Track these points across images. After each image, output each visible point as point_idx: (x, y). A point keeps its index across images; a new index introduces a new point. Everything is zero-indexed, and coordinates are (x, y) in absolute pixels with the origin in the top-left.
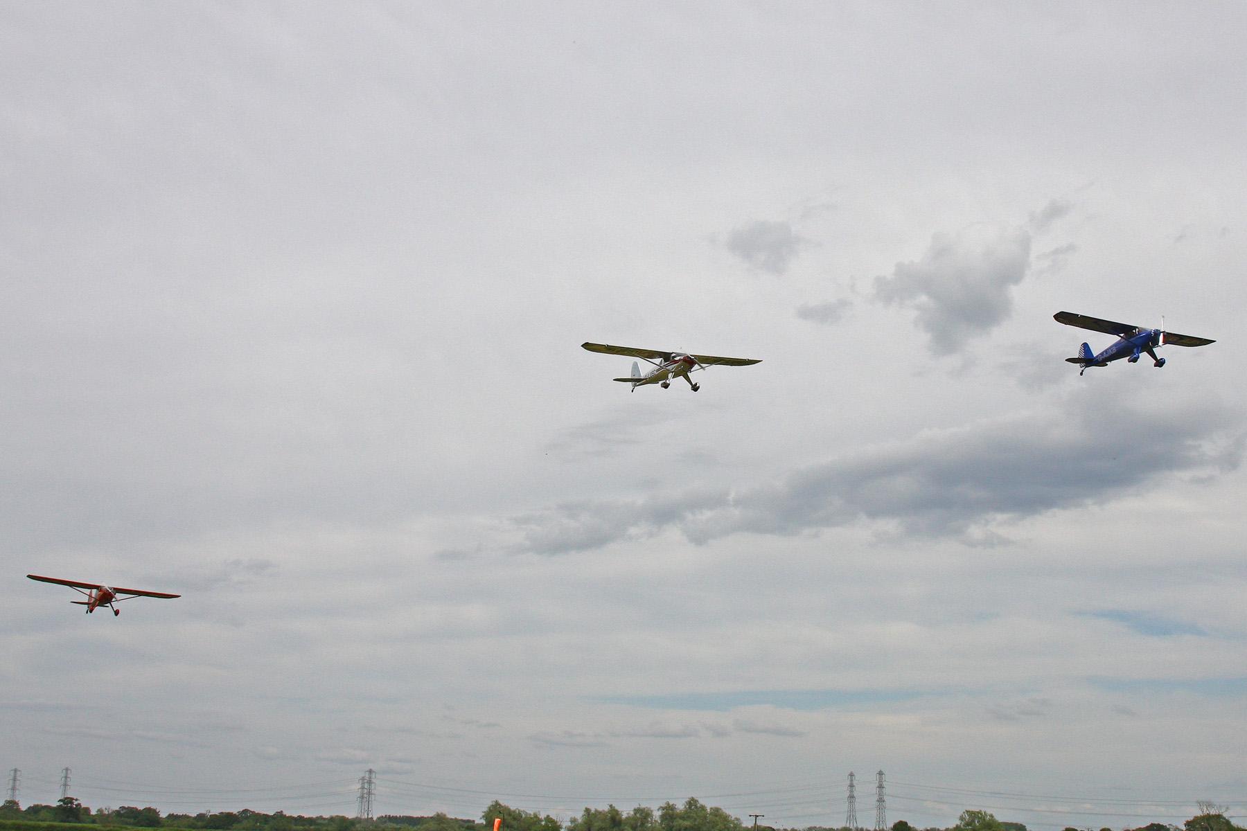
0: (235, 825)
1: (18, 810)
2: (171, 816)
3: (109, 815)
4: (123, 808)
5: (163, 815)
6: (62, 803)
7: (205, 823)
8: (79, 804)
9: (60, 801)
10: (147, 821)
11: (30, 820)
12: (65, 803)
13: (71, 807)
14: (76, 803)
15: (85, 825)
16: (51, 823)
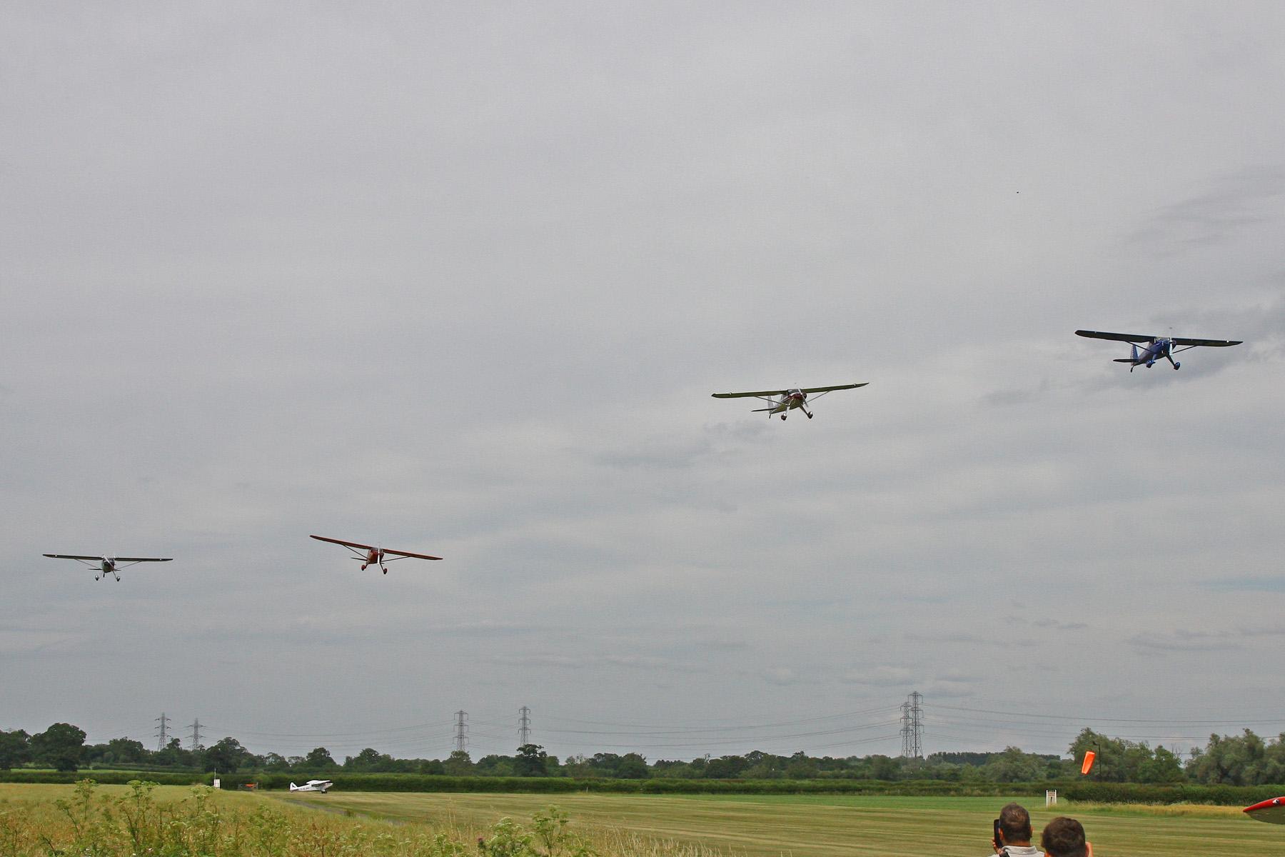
0: (743, 772)
1: (469, 763)
2: (661, 764)
3: (582, 766)
4: (599, 755)
5: (651, 763)
6: (522, 753)
7: (704, 771)
8: (544, 753)
9: (520, 749)
10: (630, 771)
11: (485, 775)
12: (525, 753)
13: (534, 757)
14: (539, 751)
15: (554, 779)
16: (512, 778)
